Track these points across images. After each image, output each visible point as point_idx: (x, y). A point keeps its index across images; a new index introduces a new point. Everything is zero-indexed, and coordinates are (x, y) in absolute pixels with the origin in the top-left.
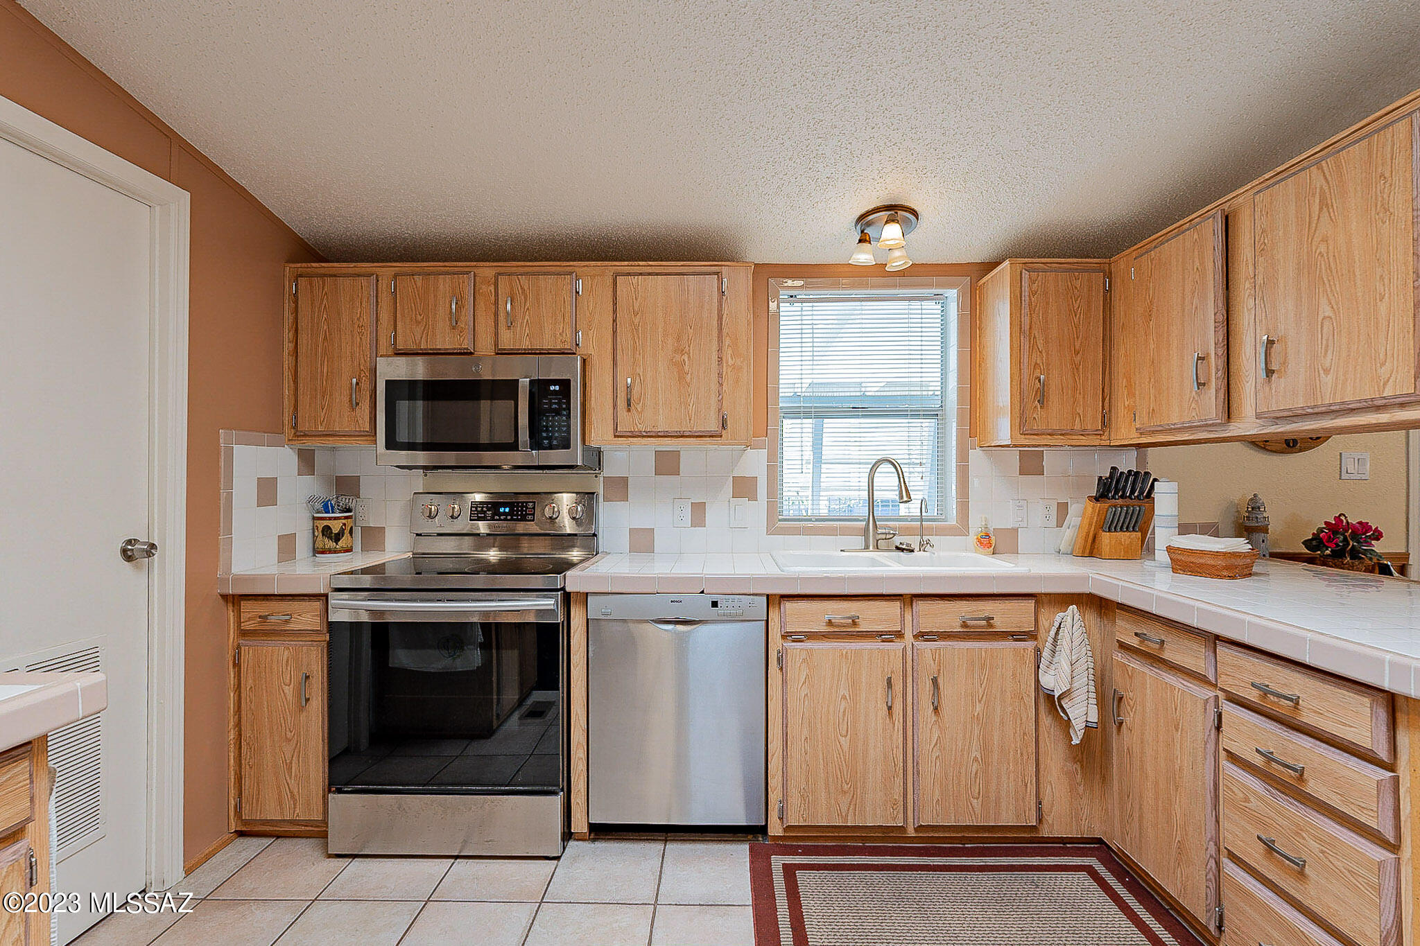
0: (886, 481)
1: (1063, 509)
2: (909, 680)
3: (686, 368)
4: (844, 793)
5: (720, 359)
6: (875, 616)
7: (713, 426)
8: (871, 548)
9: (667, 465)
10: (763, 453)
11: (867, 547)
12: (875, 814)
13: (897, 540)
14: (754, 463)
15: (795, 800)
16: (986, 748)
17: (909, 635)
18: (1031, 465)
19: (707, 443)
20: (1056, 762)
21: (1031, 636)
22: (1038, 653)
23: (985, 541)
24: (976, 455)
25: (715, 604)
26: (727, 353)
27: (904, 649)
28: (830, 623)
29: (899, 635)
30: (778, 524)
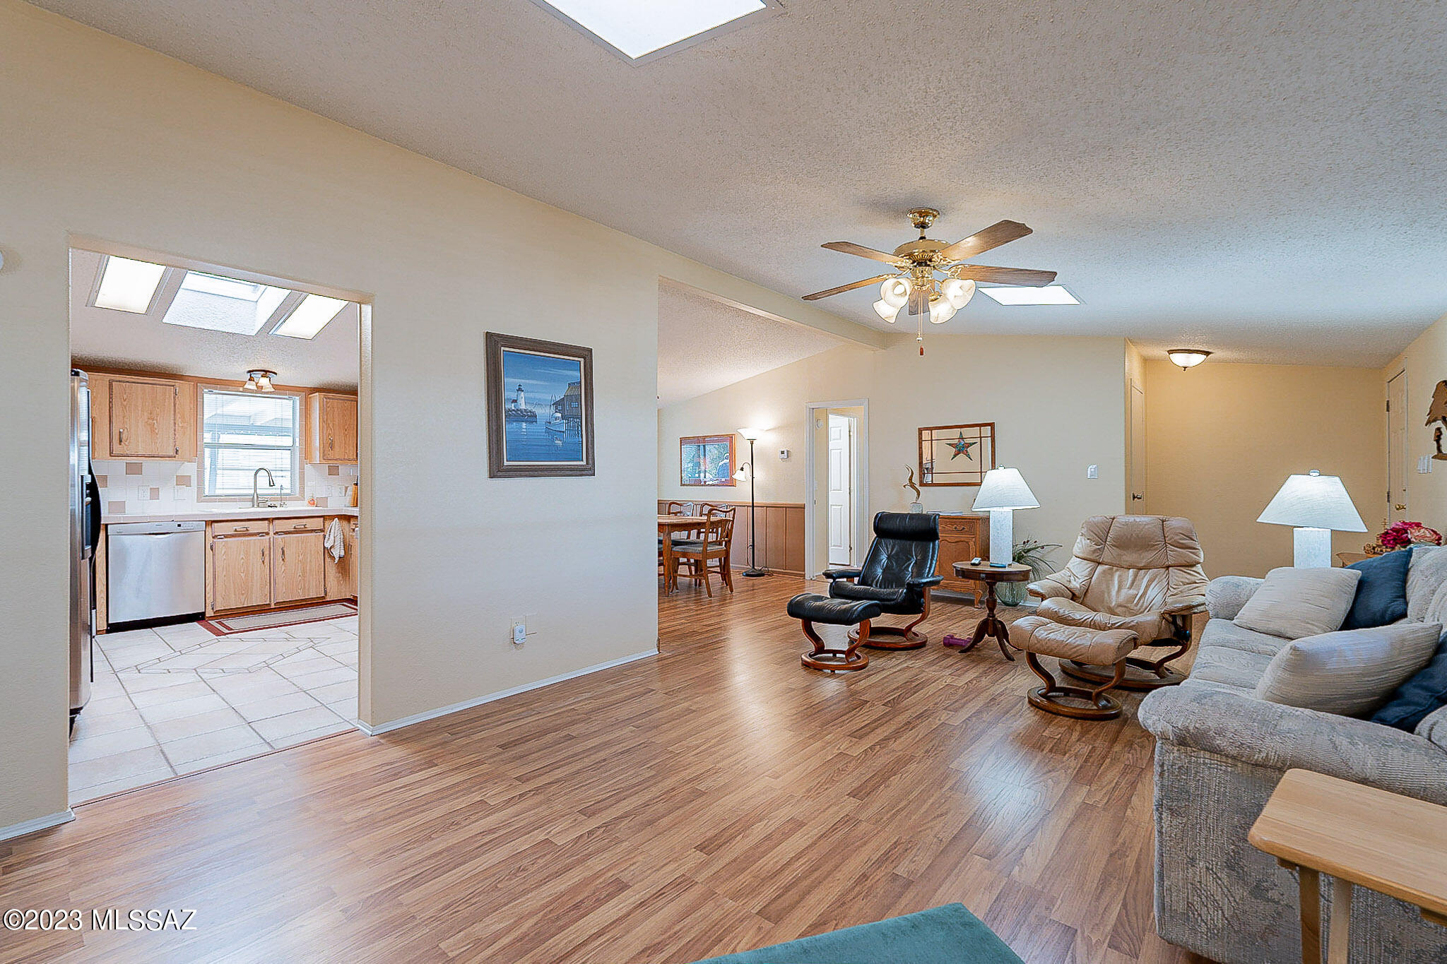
0: (263, 480)
1: (347, 488)
2: (272, 550)
3: (155, 426)
4: (243, 594)
5: (175, 423)
6: (254, 527)
7: (172, 453)
8: (255, 506)
9: (134, 469)
10: (195, 465)
11: (253, 506)
12: (257, 600)
13: (269, 503)
14: (189, 469)
15: (219, 599)
16: (304, 571)
17: (271, 533)
18: (333, 471)
19: (167, 462)
20: (332, 571)
21: (322, 531)
22: (325, 536)
23: (312, 502)
24: (308, 467)
25: (179, 525)
26: (179, 421)
27: (270, 539)
28: (236, 530)
29: (267, 534)
30: (202, 497)
